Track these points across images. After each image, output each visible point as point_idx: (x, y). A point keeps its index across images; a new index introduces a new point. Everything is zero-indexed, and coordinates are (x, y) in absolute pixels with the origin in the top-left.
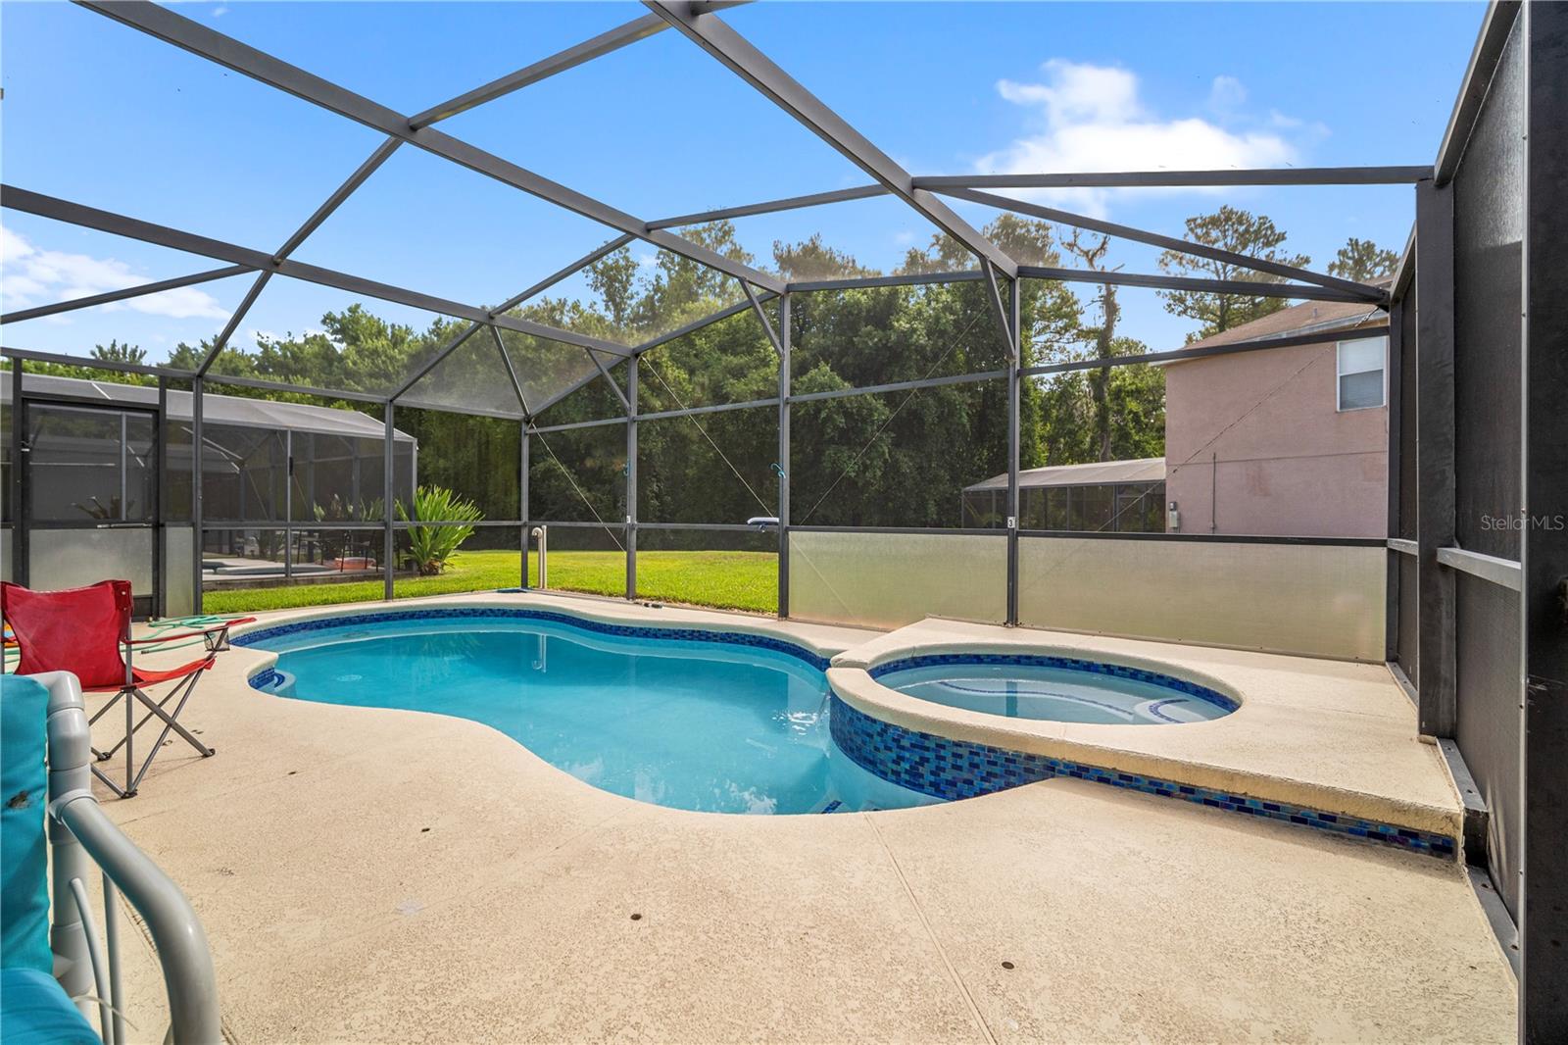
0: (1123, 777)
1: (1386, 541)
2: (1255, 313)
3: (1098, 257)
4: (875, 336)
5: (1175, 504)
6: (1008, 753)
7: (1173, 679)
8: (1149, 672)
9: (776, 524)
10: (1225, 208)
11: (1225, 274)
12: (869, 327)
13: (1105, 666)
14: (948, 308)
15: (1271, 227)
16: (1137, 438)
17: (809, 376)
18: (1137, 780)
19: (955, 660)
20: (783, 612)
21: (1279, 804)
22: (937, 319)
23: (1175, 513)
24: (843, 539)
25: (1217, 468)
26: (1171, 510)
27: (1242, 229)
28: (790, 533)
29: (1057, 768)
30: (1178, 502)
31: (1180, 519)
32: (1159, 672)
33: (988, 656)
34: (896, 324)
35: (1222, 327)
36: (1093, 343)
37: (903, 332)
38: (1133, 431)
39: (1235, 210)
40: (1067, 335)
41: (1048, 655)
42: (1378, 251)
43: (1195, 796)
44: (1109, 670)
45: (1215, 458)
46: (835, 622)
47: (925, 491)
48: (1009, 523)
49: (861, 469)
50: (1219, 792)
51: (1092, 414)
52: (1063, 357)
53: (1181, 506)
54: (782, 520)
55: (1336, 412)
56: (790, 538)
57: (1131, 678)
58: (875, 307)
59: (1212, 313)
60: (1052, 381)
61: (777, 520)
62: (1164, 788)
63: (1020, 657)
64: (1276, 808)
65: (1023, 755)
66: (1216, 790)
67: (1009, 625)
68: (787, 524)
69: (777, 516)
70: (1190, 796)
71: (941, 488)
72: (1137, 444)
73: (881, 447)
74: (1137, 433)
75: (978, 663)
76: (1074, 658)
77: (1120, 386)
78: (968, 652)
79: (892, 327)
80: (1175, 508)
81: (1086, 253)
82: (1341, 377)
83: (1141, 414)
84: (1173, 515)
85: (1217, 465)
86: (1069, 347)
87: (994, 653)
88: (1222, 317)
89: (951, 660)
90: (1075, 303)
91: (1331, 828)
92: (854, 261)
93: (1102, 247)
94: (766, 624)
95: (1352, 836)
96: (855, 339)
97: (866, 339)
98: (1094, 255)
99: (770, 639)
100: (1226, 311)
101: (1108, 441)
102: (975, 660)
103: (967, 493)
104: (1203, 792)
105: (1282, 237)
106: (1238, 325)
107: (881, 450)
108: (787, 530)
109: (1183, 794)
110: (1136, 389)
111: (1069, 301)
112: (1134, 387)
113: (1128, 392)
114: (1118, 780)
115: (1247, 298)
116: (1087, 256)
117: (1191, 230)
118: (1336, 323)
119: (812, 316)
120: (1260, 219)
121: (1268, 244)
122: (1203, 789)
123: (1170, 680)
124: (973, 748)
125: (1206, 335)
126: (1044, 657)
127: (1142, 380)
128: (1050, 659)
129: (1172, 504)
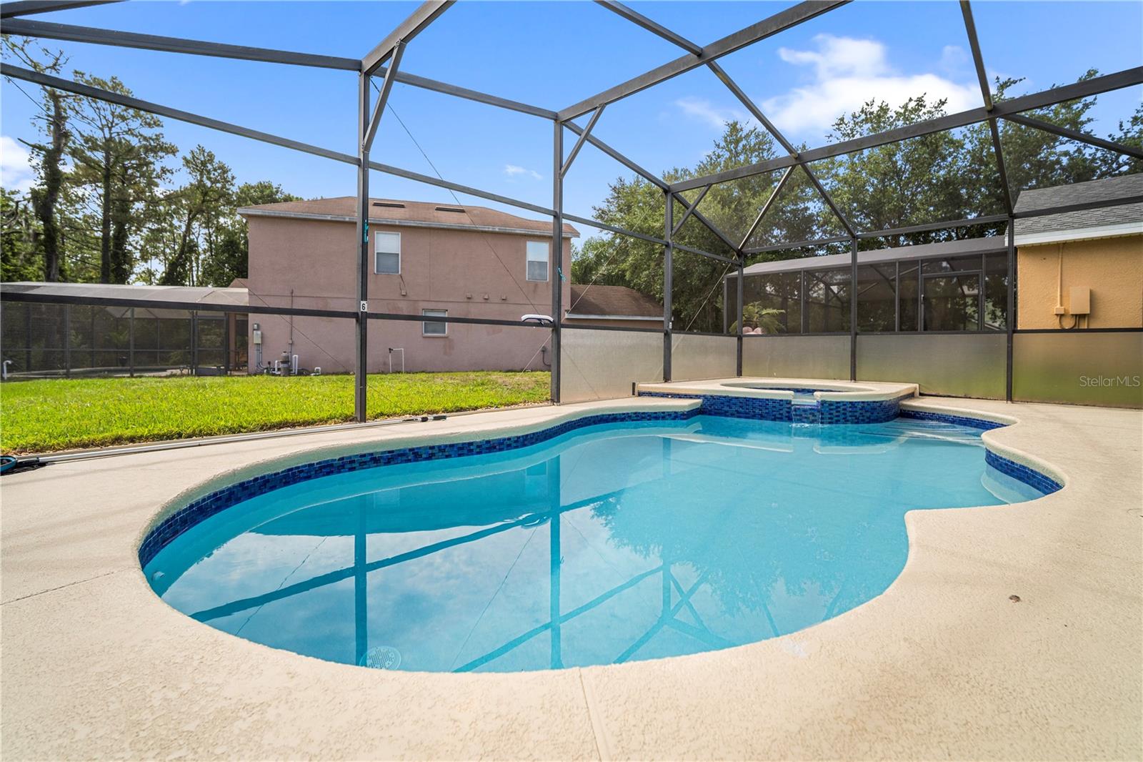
5: (258, 325)
23: (259, 332)
25: (294, 301)
26: (255, 330)
30: (260, 324)
31: (262, 337)
45: (292, 293)
53: (262, 328)
55: (374, 273)
80: (258, 328)
82: (377, 253)
84: (257, 334)
85: (294, 298)
129: (256, 326)
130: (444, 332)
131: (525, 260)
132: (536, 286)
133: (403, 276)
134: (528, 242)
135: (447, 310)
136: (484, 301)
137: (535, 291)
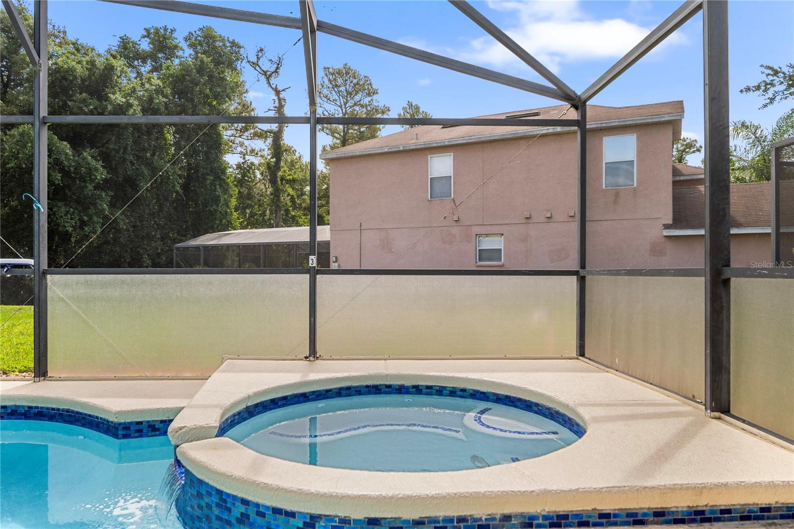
0: (603, 516)
1: (578, 271)
2: (361, 138)
3: (273, 78)
4: (90, 104)
5: (336, 257)
6: (480, 519)
7: (474, 390)
8: (453, 388)
9: (27, 266)
10: (346, 65)
11: (346, 108)
12: (84, 95)
13: (414, 387)
14: (159, 91)
15: (370, 84)
16: (293, 213)
17: (20, 130)
18: (616, 516)
19: (284, 402)
20: (40, 370)
21: (732, 507)
22: (151, 99)
23: (336, 264)
24: (123, 282)
25: (362, 234)
26: (334, 262)
27: (355, 81)
28: (49, 276)
29: (535, 522)
30: (338, 256)
32: (462, 386)
33: (313, 392)
34: (111, 96)
35: (344, 143)
36: (270, 141)
37: (119, 105)
38: (291, 209)
39: (351, 68)
40: (246, 134)
41: (365, 384)
42: (421, 111)
43: (666, 518)
44: (417, 390)
45: (361, 226)
46: (113, 376)
47: (139, 247)
48: (310, 262)
49: (78, 225)
50: (685, 509)
51: (268, 193)
52: (243, 150)
53: (340, 260)
54: (38, 263)
55: (428, 200)
56: (49, 284)
57: (437, 395)
58: (89, 77)
59: (338, 133)
60: (235, 167)
61: (31, 262)
62: (640, 518)
63: (341, 389)
64: (728, 511)
65: (498, 517)
66: (683, 507)
67: (311, 358)
68: (44, 265)
69: (31, 256)
70: (661, 519)
71: (153, 244)
72: (293, 217)
73: (100, 204)
74: (294, 210)
75: (305, 402)
76: (387, 383)
77: (283, 176)
78: (296, 392)
79: (107, 99)
80: (336, 261)
81: (265, 73)
82: (431, 178)
83: (296, 197)
84: (335, 266)
85: (362, 231)
86: (246, 143)
87: (318, 389)
88: (344, 137)
89: (280, 403)
90: (253, 110)
91: (769, 518)
92: (65, 32)
93: (276, 71)
94: (17, 388)
95: (781, 521)
96: (70, 103)
97: (81, 105)
98: (270, 75)
99: (30, 408)
100: (346, 133)
101: (280, 213)
102: (302, 399)
103: (177, 249)
104: (673, 512)
105: (375, 92)
106: (351, 144)
107: (100, 208)
108: (45, 273)
109: (656, 519)
110: (293, 178)
111: (248, 107)
112: (291, 177)
113: (287, 180)
114: (598, 520)
115: (356, 128)
116: (266, 75)
117: (326, 75)
118: (429, 144)
119: (18, 74)
120: (365, 77)
121: (369, 95)
122: (672, 510)
123: (472, 392)
124: (439, 522)
125: (333, 148)
126: (361, 386)
127: (295, 173)
128: (367, 387)
129: (334, 258)
130: (500, 260)
131: (602, 162)
132: (617, 194)
133: (455, 199)
134: (604, 139)
135: (502, 234)
136: (546, 220)
137: (616, 202)
